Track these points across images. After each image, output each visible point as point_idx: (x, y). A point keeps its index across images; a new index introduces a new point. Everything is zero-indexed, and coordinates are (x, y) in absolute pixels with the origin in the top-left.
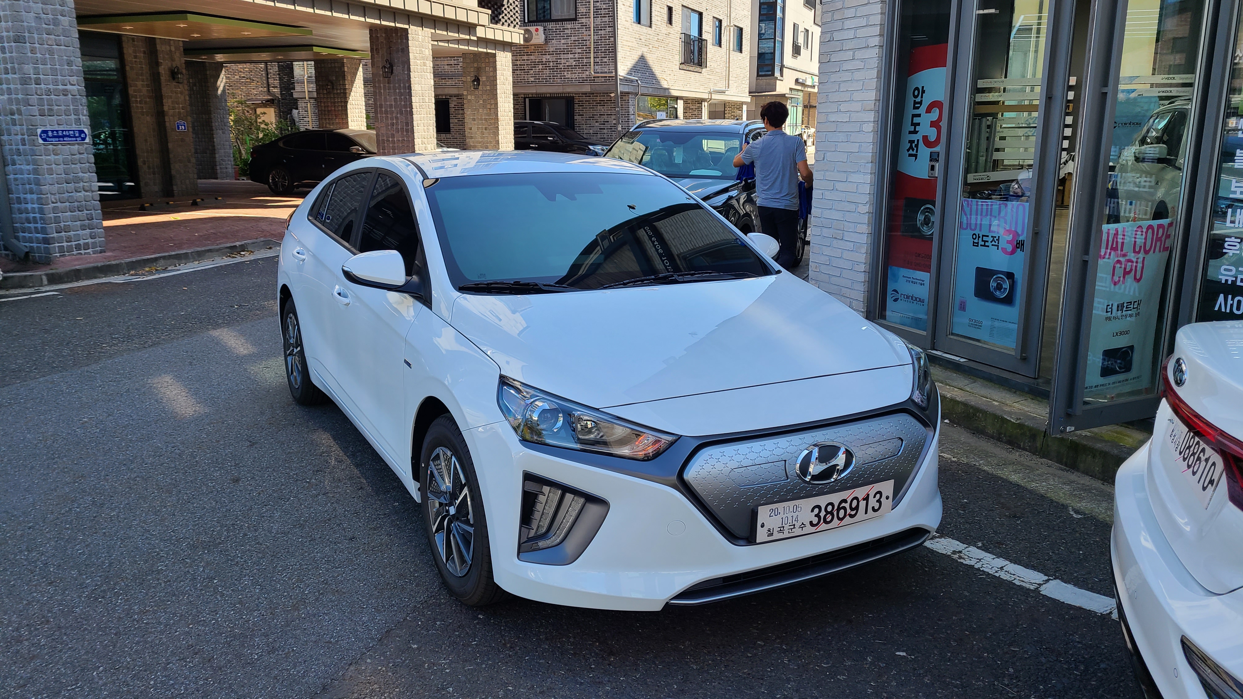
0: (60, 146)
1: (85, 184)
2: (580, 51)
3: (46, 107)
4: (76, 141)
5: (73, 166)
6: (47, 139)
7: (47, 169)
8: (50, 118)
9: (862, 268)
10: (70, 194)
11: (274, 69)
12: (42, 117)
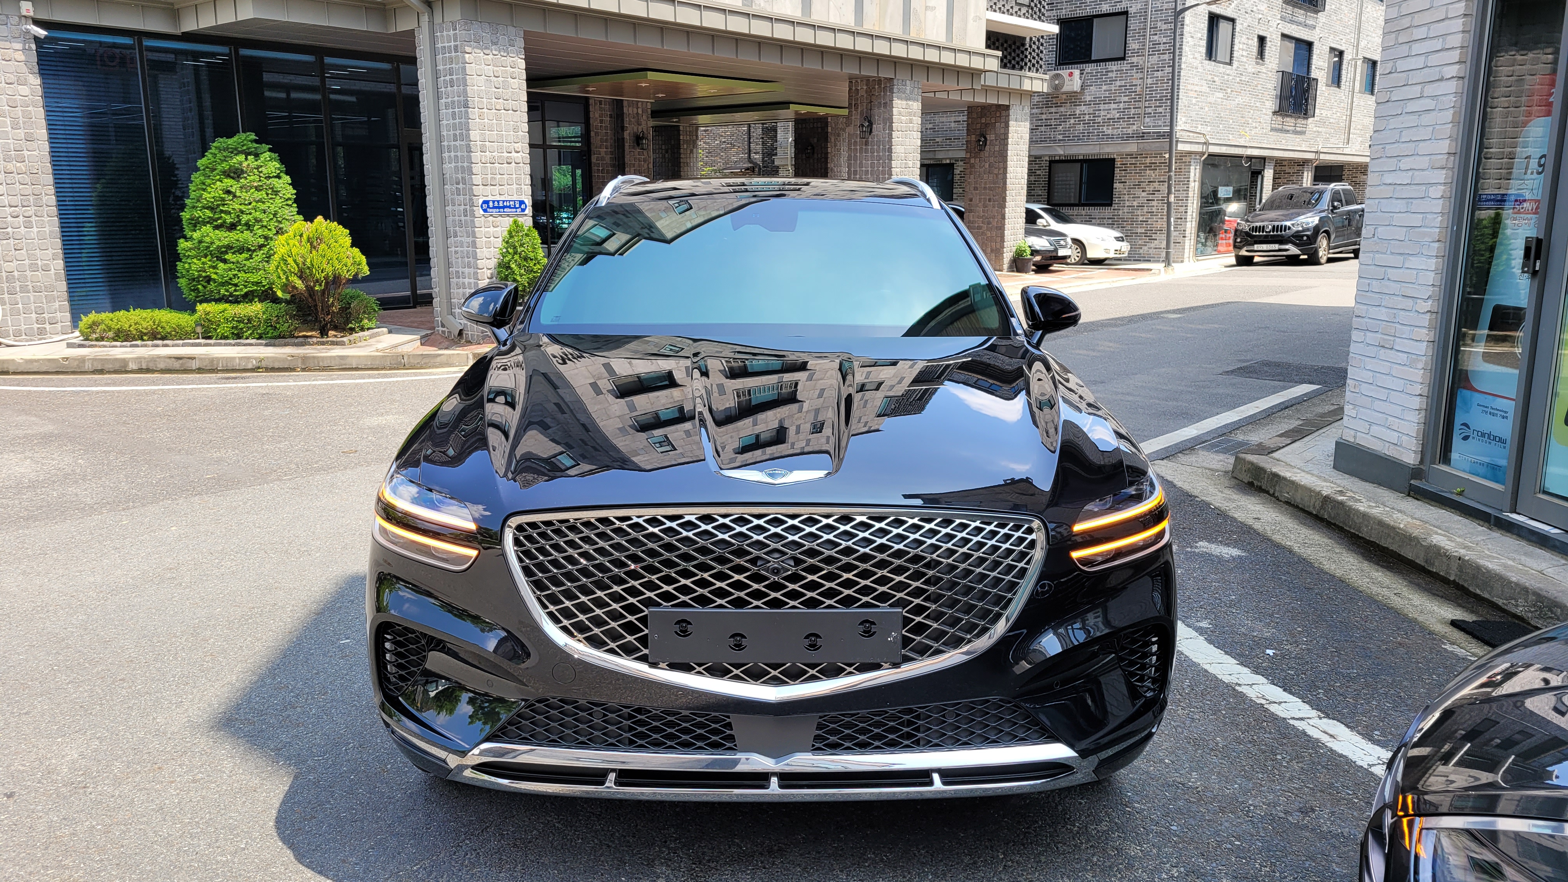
0: (499, 218)
2: (1126, 99)
3: (489, 176)
4: (516, 212)
6: (488, 209)
7: (485, 241)
8: (492, 187)
9: (1418, 389)
11: (757, 132)
12: (484, 187)
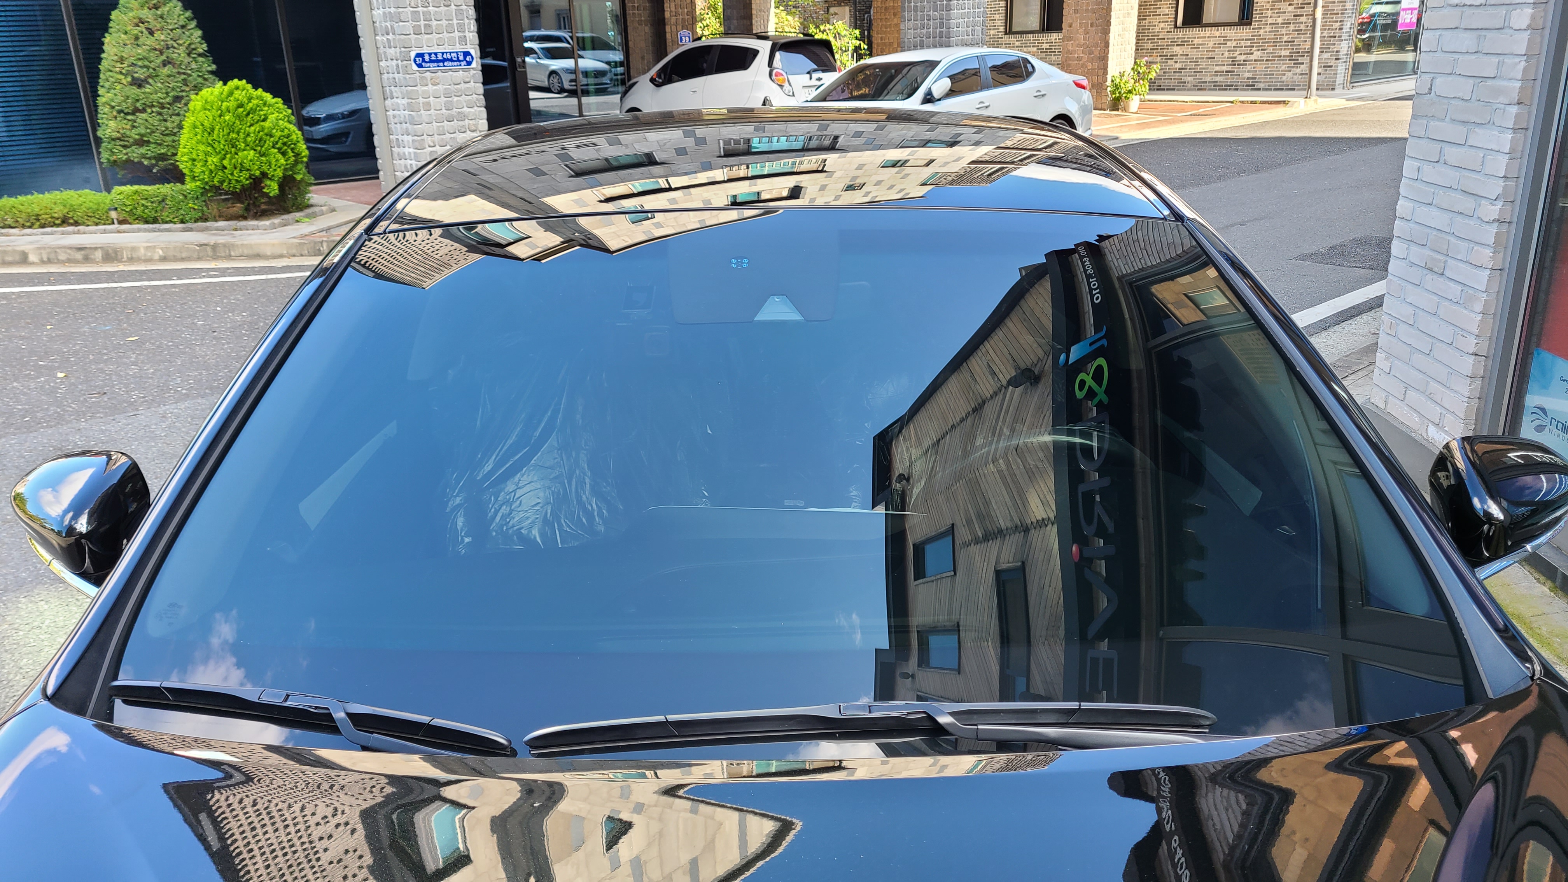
0: (440, 73)
1: (471, 122)
3: (422, 23)
4: (460, 65)
5: (456, 99)
6: (423, 64)
7: (423, 103)
8: (426, 36)
10: (452, 136)
12: (417, 36)
